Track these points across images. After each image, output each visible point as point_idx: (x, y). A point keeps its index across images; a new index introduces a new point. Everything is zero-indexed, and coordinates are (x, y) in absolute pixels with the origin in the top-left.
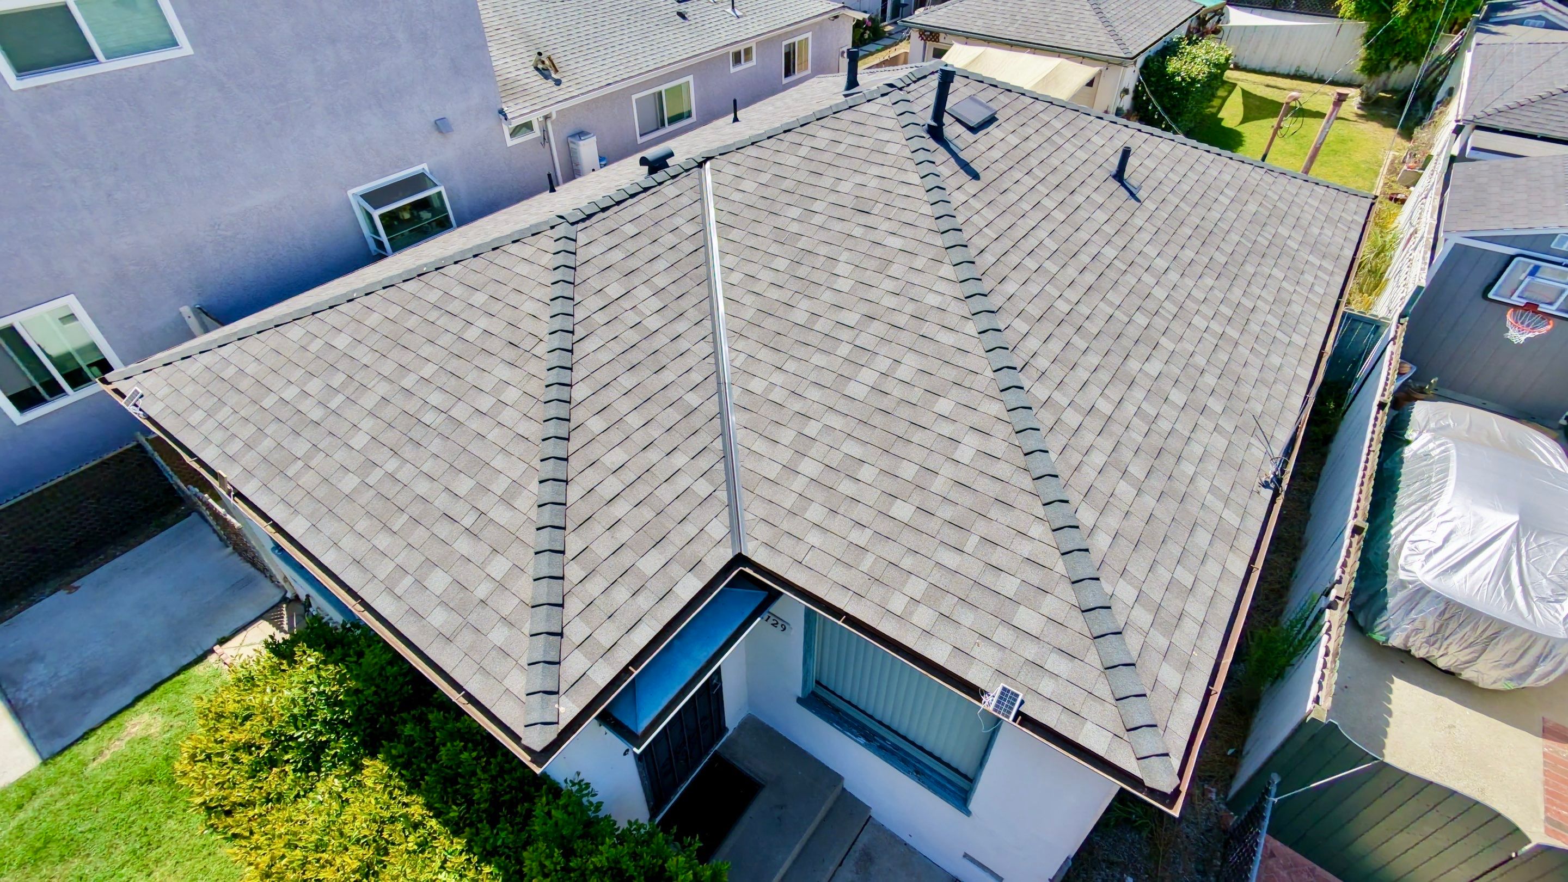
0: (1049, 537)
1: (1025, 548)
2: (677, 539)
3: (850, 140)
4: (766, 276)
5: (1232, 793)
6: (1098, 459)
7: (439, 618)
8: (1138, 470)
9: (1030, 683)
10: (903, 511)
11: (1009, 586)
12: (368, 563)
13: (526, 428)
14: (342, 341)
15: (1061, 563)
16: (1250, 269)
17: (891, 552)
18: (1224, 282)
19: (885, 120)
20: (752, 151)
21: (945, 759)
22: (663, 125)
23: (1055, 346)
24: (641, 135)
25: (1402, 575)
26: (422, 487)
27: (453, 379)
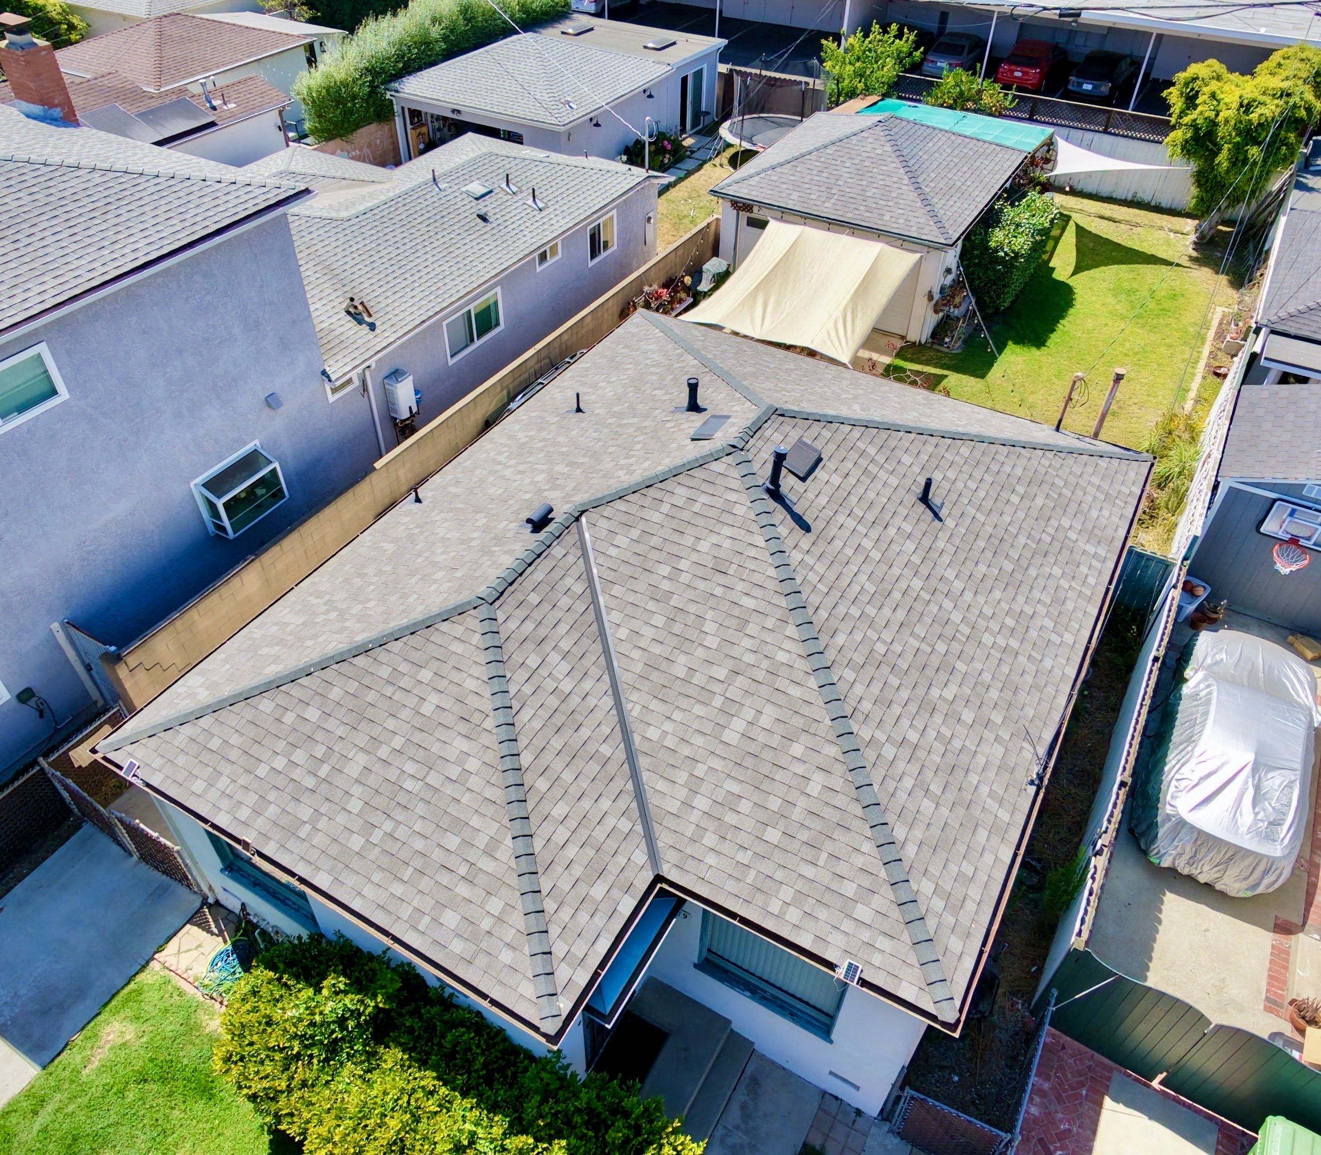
0: (875, 852)
1: (859, 861)
2: (614, 869)
3: (704, 499)
4: (647, 632)
5: (1033, 1003)
6: (908, 783)
7: (457, 946)
8: (935, 788)
9: (866, 957)
10: (773, 835)
11: (849, 889)
12: (391, 908)
13: (489, 793)
14: (312, 714)
15: (883, 870)
16: (1033, 572)
17: (767, 867)
18: (1011, 591)
19: (731, 480)
20: (619, 505)
21: (812, 1003)
22: (472, 340)
23: (876, 688)
24: (452, 356)
25: (1169, 811)
26: (419, 844)
27: (421, 750)
